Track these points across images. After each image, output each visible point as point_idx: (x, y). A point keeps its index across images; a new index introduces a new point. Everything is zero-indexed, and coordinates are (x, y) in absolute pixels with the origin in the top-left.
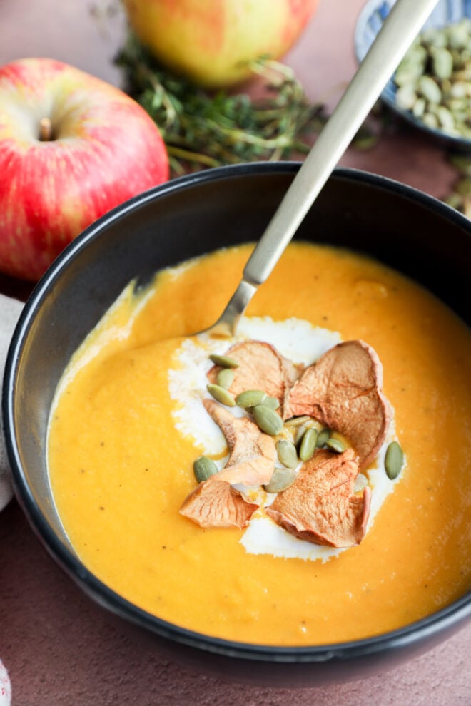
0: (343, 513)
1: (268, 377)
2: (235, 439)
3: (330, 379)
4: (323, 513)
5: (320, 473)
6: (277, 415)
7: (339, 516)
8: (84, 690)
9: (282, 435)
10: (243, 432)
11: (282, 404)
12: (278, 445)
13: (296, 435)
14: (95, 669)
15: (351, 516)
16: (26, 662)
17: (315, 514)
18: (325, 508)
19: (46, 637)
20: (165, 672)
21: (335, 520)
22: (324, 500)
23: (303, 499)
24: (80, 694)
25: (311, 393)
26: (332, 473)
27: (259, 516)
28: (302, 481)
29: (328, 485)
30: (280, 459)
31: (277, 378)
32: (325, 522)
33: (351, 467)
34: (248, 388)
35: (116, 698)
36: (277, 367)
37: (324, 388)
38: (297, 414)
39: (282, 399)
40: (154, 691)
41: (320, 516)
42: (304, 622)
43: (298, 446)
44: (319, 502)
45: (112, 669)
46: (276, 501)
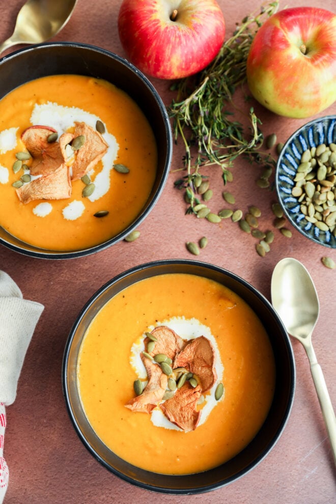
0: (189, 417)
1: (170, 347)
2: (151, 375)
3: (196, 354)
4: (182, 415)
5: (185, 396)
6: (170, 368)
7: (188, 418)
8: (38, 478)
9: (171, 376)
10: (155, 372)
11: (173, 362)
12: (169, 380)
13: (177, 376)
14: (44, 471)
15: (192, 419)
16: (16, 463)
17: (179, 414)
18: (183, 413)
19: (25, 454)
20: (72, 477)
21: (186, 419)
22: (183, 409)
23: (175, 406)
24: (36, 480)
25: (187, 358)
26: (189, 396)
27: (156, 410)
28: (177, 397)
29: (186, 402)
30: (169, 386)
31: (173, 347)
32: (182, 419)
33: (197, 395)
34: (161, 351)
35: (50, 484)
36: (174, 342)
37: (193, 356)
38: (179, 366)
39: (173, 359)
40: (66, 484)
41: (181, 416)
42: (178, 457)
43: (177, 382)
44: (181, 409)
45: (51, 472)
46: (165, 403)
